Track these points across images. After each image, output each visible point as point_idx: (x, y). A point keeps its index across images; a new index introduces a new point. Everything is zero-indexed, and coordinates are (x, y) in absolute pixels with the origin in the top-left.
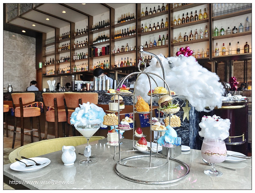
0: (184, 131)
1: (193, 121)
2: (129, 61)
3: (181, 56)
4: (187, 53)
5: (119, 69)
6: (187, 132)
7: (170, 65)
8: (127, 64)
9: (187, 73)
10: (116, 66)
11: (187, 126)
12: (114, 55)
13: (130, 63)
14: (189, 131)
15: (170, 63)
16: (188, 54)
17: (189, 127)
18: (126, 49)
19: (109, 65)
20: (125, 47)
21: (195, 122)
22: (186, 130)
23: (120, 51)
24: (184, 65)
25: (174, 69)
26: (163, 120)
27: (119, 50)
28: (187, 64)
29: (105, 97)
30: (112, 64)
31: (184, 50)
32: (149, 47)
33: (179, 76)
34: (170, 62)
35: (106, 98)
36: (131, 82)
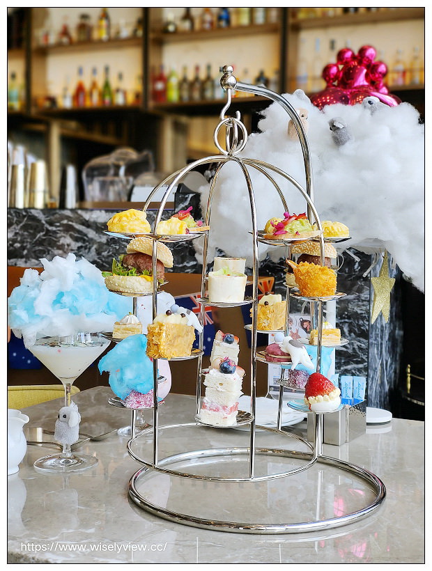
0: (349, 367)
1: (382, 331)
2: (114, 84)
3: (370, 102)
4: (365, 71)
5: (65, 115)
6: (359, 370)
7: (337, 134)
8: (102, 95)
9: (392, 165)
10: (53, 100)
11: (360, 348)
12: (44, 52)
13: (118, 91)
14: (366, 369)
15: (333, 127)
16: (367, 75)
17: (366, 351)
18: (100, 27)
19: (23, 93)
20: (93, 21)
21: (387, 337)
22: (357, 363)
23: (70, 38)
24: (383, 135)
25: (348, 148)
26: (303, 322)
27: (65, 32)
28: (393, 132)
29: (33, 236)
30: (37, 91)
31: (353, 57)
32: (197, 25)
33: (368, 175)
34: (337, 125)
35: (40, 242)
36: (135, 177)
